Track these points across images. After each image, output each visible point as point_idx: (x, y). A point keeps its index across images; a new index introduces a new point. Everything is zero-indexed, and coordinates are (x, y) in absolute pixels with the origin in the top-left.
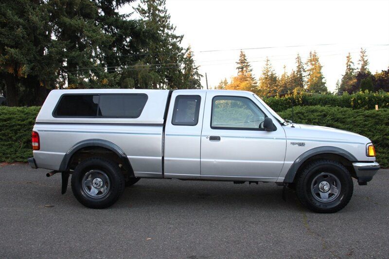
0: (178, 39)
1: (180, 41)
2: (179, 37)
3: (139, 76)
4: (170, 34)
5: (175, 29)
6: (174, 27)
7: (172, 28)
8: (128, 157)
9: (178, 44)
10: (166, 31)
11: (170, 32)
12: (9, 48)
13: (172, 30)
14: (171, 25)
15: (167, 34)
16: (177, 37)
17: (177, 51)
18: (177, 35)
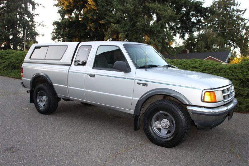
0: (242, 13)
1: (243, 14)
2: (242, 11)
3: (209, 40)
4: (235, 9)
5: (239, 5)
6: (239, 3)
7: (237, 4)
8: (54, 84)
9: (241, 16)
10: (232, 7)
11: (235, 8)
12: (113, 24)
13: (237, 6)
14: (236, 2)
15: (233, 9)
16: (241, 11)
17: (240, 21)
18: (241, 10)
